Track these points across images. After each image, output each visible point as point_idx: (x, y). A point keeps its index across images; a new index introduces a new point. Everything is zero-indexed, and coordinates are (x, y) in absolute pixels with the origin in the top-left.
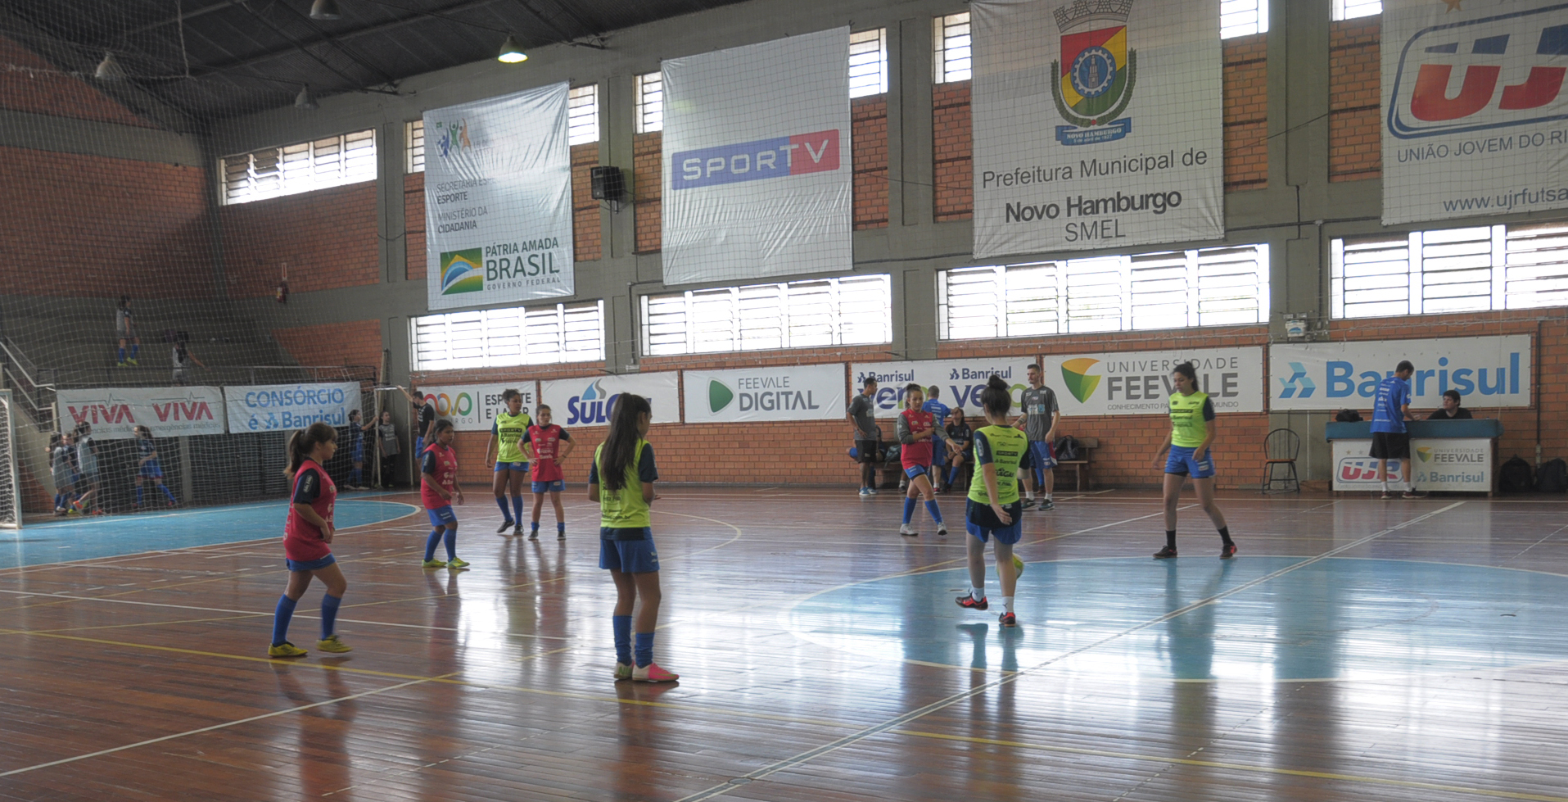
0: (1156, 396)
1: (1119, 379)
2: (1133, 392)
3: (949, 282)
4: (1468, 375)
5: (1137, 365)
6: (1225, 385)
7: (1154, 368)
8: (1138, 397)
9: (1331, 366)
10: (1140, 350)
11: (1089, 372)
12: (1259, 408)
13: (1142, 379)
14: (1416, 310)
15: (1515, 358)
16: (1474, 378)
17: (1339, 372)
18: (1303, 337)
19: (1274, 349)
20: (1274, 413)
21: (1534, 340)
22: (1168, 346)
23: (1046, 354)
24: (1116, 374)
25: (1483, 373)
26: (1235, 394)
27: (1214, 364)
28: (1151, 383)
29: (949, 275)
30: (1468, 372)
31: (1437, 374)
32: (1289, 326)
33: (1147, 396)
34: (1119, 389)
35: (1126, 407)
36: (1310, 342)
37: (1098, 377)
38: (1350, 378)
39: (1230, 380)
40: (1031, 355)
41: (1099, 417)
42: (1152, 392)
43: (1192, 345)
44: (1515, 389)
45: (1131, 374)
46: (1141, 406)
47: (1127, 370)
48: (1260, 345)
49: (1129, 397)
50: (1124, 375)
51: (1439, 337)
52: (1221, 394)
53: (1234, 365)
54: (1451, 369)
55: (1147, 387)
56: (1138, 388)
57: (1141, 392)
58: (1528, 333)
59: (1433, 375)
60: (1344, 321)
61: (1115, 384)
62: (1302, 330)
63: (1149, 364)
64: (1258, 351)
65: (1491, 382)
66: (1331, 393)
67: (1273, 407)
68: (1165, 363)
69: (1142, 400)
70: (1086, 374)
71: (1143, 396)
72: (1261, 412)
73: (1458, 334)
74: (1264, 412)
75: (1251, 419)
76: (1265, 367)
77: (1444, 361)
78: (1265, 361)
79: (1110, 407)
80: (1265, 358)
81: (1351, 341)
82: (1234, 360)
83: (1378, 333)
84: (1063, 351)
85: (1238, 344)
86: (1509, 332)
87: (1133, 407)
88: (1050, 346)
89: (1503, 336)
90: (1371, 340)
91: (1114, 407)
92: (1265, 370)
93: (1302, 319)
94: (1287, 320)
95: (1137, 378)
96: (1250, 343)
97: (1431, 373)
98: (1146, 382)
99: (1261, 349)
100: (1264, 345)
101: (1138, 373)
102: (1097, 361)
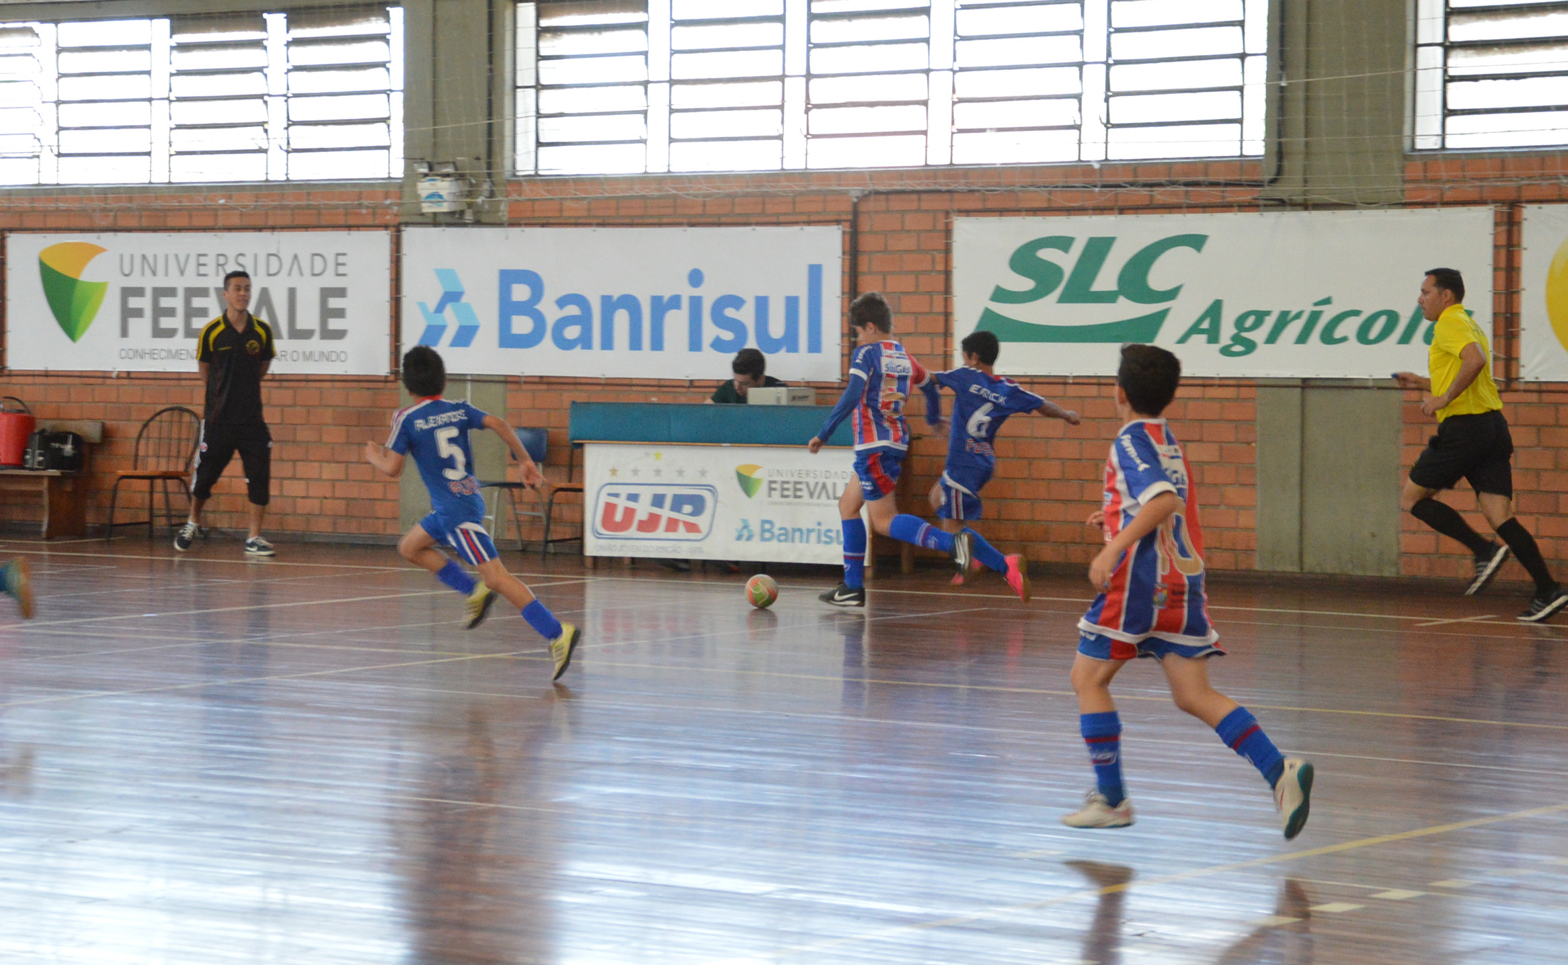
1: (139, 292)
2: (165, 323)
4: (738, 309)
5: (173, 262)
6: (327, 313)
7: (203, 270)
8: (171, 333)
9: (508, 278)
10: (179, 229)
11: (89, 274)
12: (382, 368)
13: (181, 293)
14: (657, 165)
15: (815, 273)
16: (746, 315)
17: (521, 293)
19: (411, 238)
21: (847, 237)
22: (226, 222)
23: (10, 231)
24: (133, 282)
25: (762, 305)
26: (340, 334)
27: (306, 268)
28: (197, 302)
30: (737, 302)
31: (685, 303)
32: (425, 188)
33: (190, 332)
34: (138, 313)
35: (152, 354)
36: (473, 225)
37: (101, 287)
38: (537, 307)
39: (334, 303)
41: (104, 376)
43: (270, 223)
44: (815, 346)
45: (162, 282)
46: (176, 354)
47: (154, 273)
48: (386, 227)
49: (158, 332)
50: (149, 283)
51: (690, 224)
52: (317, 335)
53: (341, 270)
54: (709, 294)
55: (191, 313)
56: (171, 312)
57: (177, 322)
58: (838, 222)
59: (678, 307)
60: (535, 179)
61: (134, 303)
62: (449, 197)
63: (192, 261)
64: (383, 238)
65: (776, 328)
66: (508, 340)
69: (179, 341)
70: (82, 278)
71: (181, 333)
72: (387, 376)
73: (723, 220)
74: (392, 378)
75: (371, 392)
76: (394, 277)
77: (696, 278)
78: (394, 265)
79: (123, 354)
80: (394, 259)
81: (543, 225)
82: (341, 259)
83: (589, 210)
84: (41, 226)
85: (349, 223)
86: (805, 218)
87: (163, 354)
88: (21, 213)
89: (796, 228)
90: (576, 225)
91: (131, 354)
92: (394, 283)
93: (448, 175)
94: (426, 175)
95: (171, 292)
96: (371, 223)
97: (675, 302)
98: (187, 302)
99: (389, 237)
100: (394, 229)
101: (172, 280)
102: (100, 251)
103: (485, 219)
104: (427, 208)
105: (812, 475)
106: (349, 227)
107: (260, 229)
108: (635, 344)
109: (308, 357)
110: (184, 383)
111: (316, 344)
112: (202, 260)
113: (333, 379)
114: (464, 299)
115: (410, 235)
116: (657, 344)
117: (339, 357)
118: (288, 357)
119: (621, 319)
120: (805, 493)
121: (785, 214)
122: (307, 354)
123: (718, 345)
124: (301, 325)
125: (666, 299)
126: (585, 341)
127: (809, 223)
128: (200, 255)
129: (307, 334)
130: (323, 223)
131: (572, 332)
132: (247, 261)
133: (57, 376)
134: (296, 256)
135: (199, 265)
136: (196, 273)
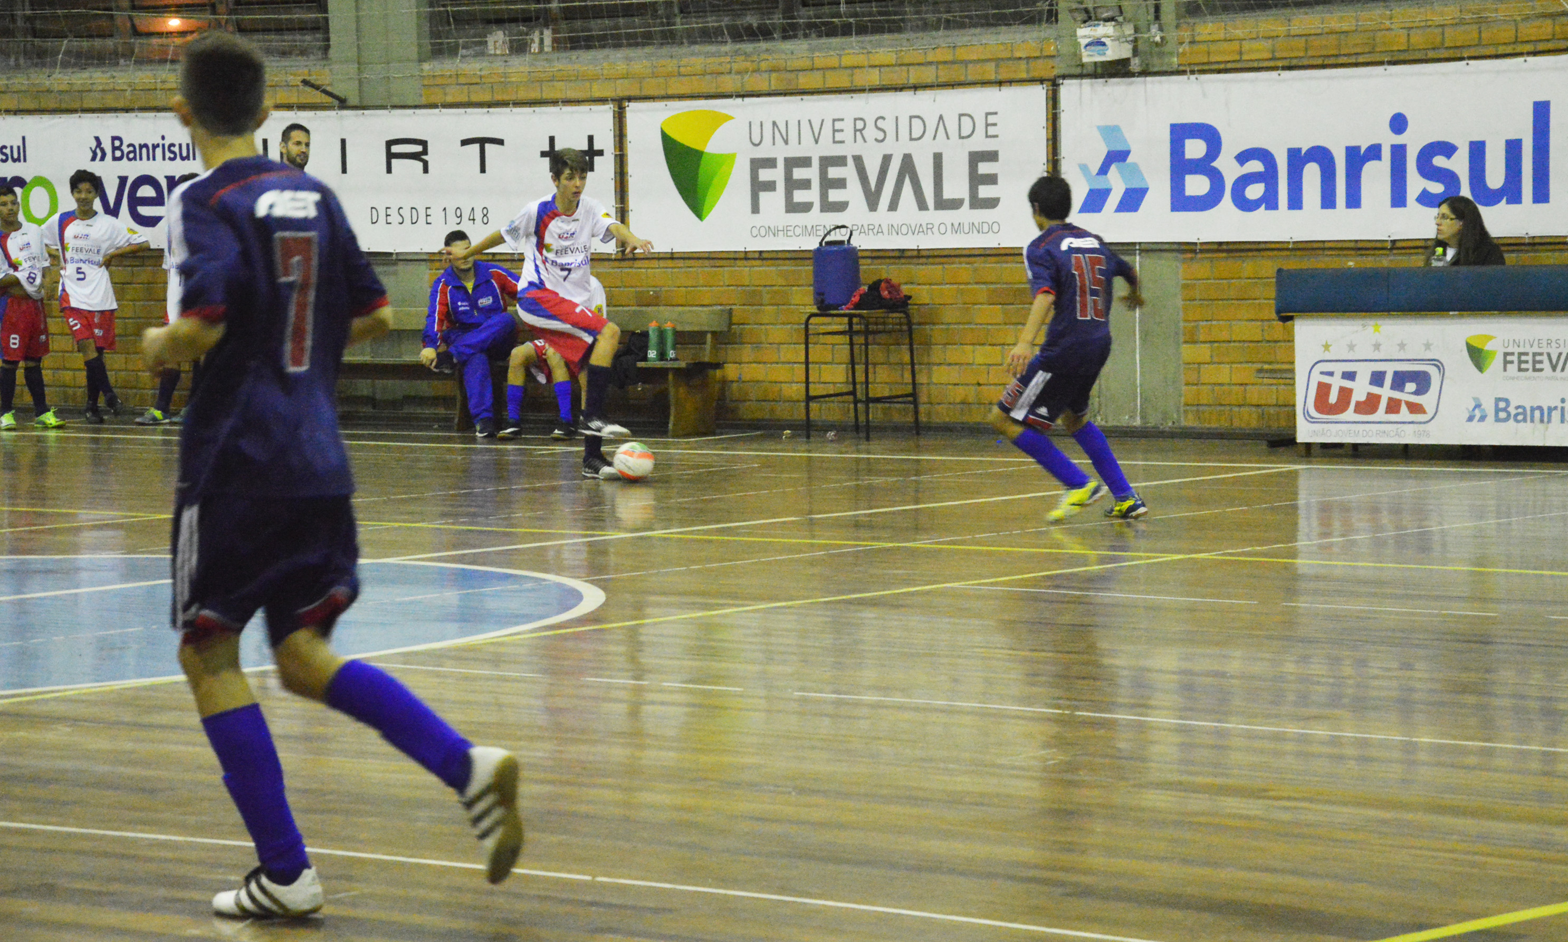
0: (841, 206)
1: (770, 163)
2: (800, 196)
4: (1449, 156)
5: (805, 127)
6: (976, 180)
7: (839, 137)
8: (806, 207)
9: (1180, 133)
10: (812, 93)
11: (713, 146)
13: (816, 163)
15: (1542, 113)
16: (1459, 164)
17: (1195, 149)
18: (1125, 62)
19: (1069, 91)
23: (630, 99)
24: (763, 152)
25: (1477, 151)
26: (992, 203)
27: (953, 130)
28: (834, 172)
30: (1448, 149)
31: (1386, 153)
32: (1085, 33)
33: (827, 206)
34: (770, 186)
36: (1143, 74)
37: (729, 158)
38: (1214, 164)
39: (984, 168)
40: (602, 101)
41: (734, 256)
42: (835, 195)
43: (912, 81)
44: (1542, 194)
45: (795, 151)
46: (815, 230)
47: (786, 142)
48: (1042, 81)
49: (792, 207)
50: (780, 153)
52: (966, 204)
53: (991, 130)
54: (1414, 141)
55: (827, 184)
56: (805, 184)
57: (813, 195)
59: (1378, 157)
60: (1208, 20)
61: (765, 175)
63: (828, 128)
64: (1039, 93)
65: (1495, 176)
66: (1181, 202)
68: (860, 125)
69: (815, 216)
70: (706, 151)
71: (818, 206)
73: (1431, 55)
76: (1050, 136)
77: (1399, 123)
78: (1050, 122)
79: (755, 232)
80: (1050, 116)
81: (1219, 71)
82: (991, 119)
83: (1273, 52)
84: (663, 93)
85: (1000, 78)
86: (1530, 48)
87: (798, 231)
88: (640, 80)
89: (1518, 62)
91: (763, 232)
92: (1051, 143)
93: (1111, 19)
94: (1085, 20)
95: (805, 162)
96: (1024, 75)
97: (1374, 152)
98: (823, 173)
99: (1045, 91)
100: (1050, 83)
101: (806, 149)
102: (728, 118)
103: (1154, 67)
104: (1089, 57)
105: (1553, 344)
106: (1000, 83)
107: (901, 89)
108: (1328, 201)
109: (957, 229)
111: (965, 214)
112: (838, 125)
113: (985, 253)
114: (1130, 159)
115: (1067, 89)
116: (1354, 201)
117: (992, 228)
118: (935, 230)
119: (1312, 173)
120: (1546, 365)
121: (1504, 44)
122: (956, 226)
123: (1425, 199)
124: (947, 194)
125: (1363, 149)
126: (1270, 201)
127: (1535, 53)
128: (834, 120)
129: (955, 204)
130: (970, 79)
131: (1255, 191)
132: (888, 125)
133: (684, 259)
134: (941, 118)
135: (835, 131)
136: (831, 140)
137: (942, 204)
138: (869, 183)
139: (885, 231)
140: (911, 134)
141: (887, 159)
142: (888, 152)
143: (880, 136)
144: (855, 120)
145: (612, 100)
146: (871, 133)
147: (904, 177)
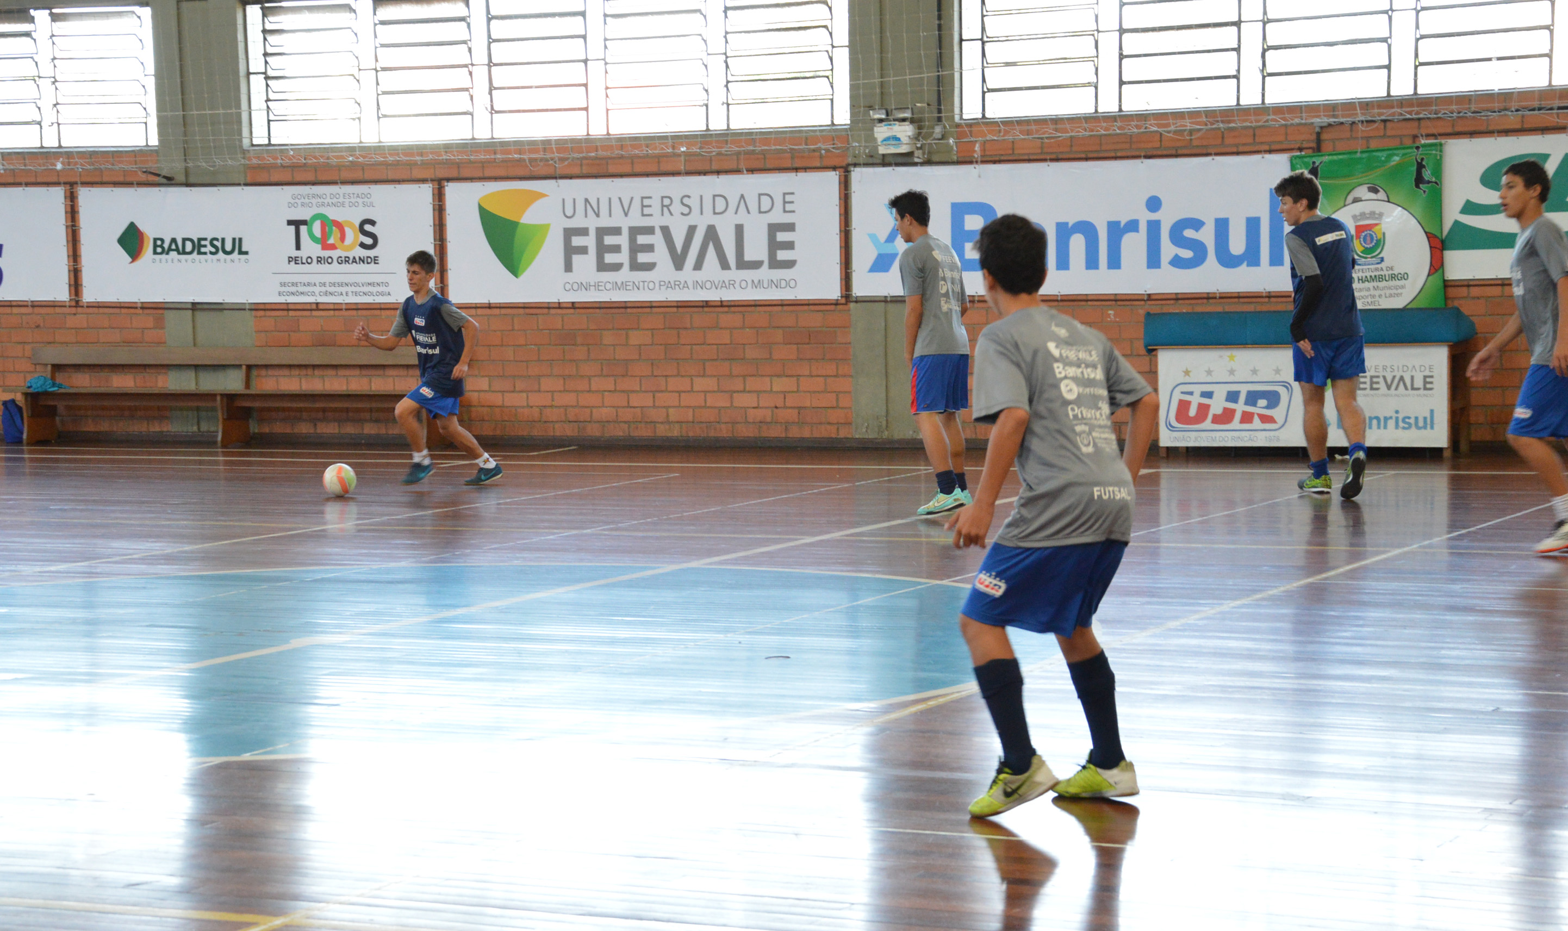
0: (650, 267)
1: (583, 232)
2: (609, 258)
3: (269, 26)
4: (1197, 230)
5: (615, 203)
6: (774, 246)
7: (646, 211)
8: (617, 267)
9: (959, 210)
10: (621, 176)
11: (529, 217)
12: (833, 292)
13: (625, 232)
14: (1108, 105)
16: (1206, 235)
17: (974, 222)
18: (910, 154)
19: (860, 176)
20: (858, 301)
22: (670, 168)
23: (448, 180)
24: (578, 222)
25: (1222, 226)
26: (790, 264)
27: (753, 206)
28: (642, 240)
29: (266, 13)
30: (1197, 224)
31: (1143, 227)
32: (881, 132)
33: (636, 266)
34: (583, 250)
35: (597, 286)
36: (922, 164)
37: (543, 229)
39: (781, 237)
40: (424, 181)
41: (548, 307)
42: (642, 258)
43: (715, 167)
44: (1276, 258)
45: (605, 222)
46: (623, 286)
47: (598, 215)
48: (834, 168)
49: (602, 266)
50: (592, 223)
51: (1147, 157)
52: (766, 265)
53: (788, 207)
54: (1167, 218)
55: (635, 249)
56: (616, 249)
57: (623, 257)
58: (1300, 149)
59: (1136, 230)
60: (984, 122)
61: (577, 241)
62: (905, 139)
63: (636, 204)
64: (832, 179)
65: (1237, 245)
67: (858, 290)
68: (667, 202)
69: (625, 274)
70: (523, 221)
71: (626, 267)
72: (837, 300)
73: (1180, 152)
74: (843, 301)
75: (821, 314)
76: (843, 212)
77: (1154, 204)
78: (843, 202)
79: (568, 287)
80: (842, 196)
81: (995, 162)
82: (788, 198)
83: (1042, 148)
84: (481, 175)
85: (796, 165)
86: (1267, 148)
87: (609, 286)
88: (458, 165)
89: (1257, 157)
90: (1029, 161)
91: (575, 287)
92: (843, 218)
93: (904, 120)
94: (881, 121)
95: (617, 231)
96: (818, 165)
97: (1133, 226)
98: (632, 240)
99: (838, 177)
100: (842, 170)
101: (617, 220)
102: (543, 195)
103: (935, 158)
104: (882, 150)
105: (1389, 369)
106: (796, 170)
107: (705, 173)
108: (1092, 263)
109: (758, 284)
110: (629, 310)
111: (764, 273)
112: (646, 202)
113: (782, 304)
115: (857, 175)
116: (1115, 263)
117: (789, 284)
118: (737, 285)
119: (1077, 242)
121: (1244, 144)
122: (756, 282)
123: (1177, 262)
124: (748, 257)
125: (1122, 224)
127: (1270, 151)
128: (643, 198)
129: (756, 265)
130: (768, 166)
132: (694, 203)
133: (500, 308)
134: (742, 196)
135: (643, 206)
136: (640, 214)
137: (743, 264)
138: (675, 247)
139: (691, 286)
140: (714, 209)
141: (692, 230)
142: (693, 224)
143: (686, 210)
144: (663, 198)
145: (432, 180)
146: (677, 208)
147: (708, 244)
